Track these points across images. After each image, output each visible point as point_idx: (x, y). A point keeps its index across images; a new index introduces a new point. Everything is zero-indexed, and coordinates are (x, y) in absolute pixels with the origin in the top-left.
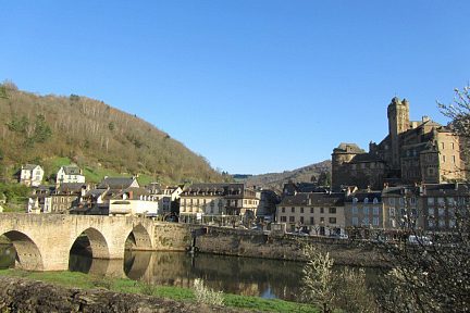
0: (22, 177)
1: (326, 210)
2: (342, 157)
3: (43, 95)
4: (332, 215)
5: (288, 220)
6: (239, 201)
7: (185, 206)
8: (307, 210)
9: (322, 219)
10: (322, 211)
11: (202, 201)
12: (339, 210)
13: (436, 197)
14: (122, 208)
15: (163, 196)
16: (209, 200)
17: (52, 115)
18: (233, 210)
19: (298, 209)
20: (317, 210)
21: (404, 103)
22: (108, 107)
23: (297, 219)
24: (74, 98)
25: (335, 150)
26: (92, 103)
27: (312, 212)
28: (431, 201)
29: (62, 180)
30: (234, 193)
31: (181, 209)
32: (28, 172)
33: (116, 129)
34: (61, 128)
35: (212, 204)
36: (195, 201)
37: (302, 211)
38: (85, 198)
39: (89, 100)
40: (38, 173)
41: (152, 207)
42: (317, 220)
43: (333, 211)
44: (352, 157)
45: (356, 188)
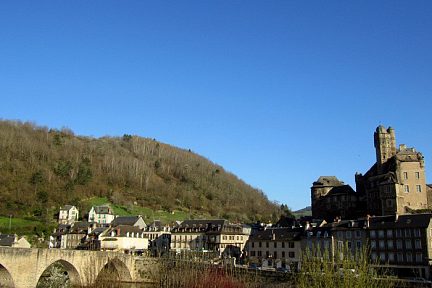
0: (61, 217)
1: (286, 244)
2: (319, 191)
3: (97, 138)
4: (291, 250)
5: (256, 254)
6: (218, 237)
7: (175, 242)
8: (271, 244)
9: (283, 253)
10: (283, 246)
11: (189, 237)
12: (297, 244)
13: (377, 230)
14: (110, 244)
15: (162, 233)
16: (194, 237)
17: (99, 157)
18: (213, 246)
19: (264, 244)
20: (279, 244)
21: (388, 131)
22: (158, 145)
23: (264, 254)
24: (127, 138)
25: (314, 183)
26: (142, 141)
27: (275, 246)
28: (373, 233)
29: (92, 219)
30: (215, 229)
31: (172, 245)
32: (65, 212)
33: (163, 166)
34: (105, 170)
35: (197, 240)
36: (183, 237)
37: (268, 246)
38: (90, 235)
39: (140, 138)
40: (73, 213)
41: (142, 243)
42: (280, 254)
43: (293, 246)
44: (328, 190)
45: (324, 222)
